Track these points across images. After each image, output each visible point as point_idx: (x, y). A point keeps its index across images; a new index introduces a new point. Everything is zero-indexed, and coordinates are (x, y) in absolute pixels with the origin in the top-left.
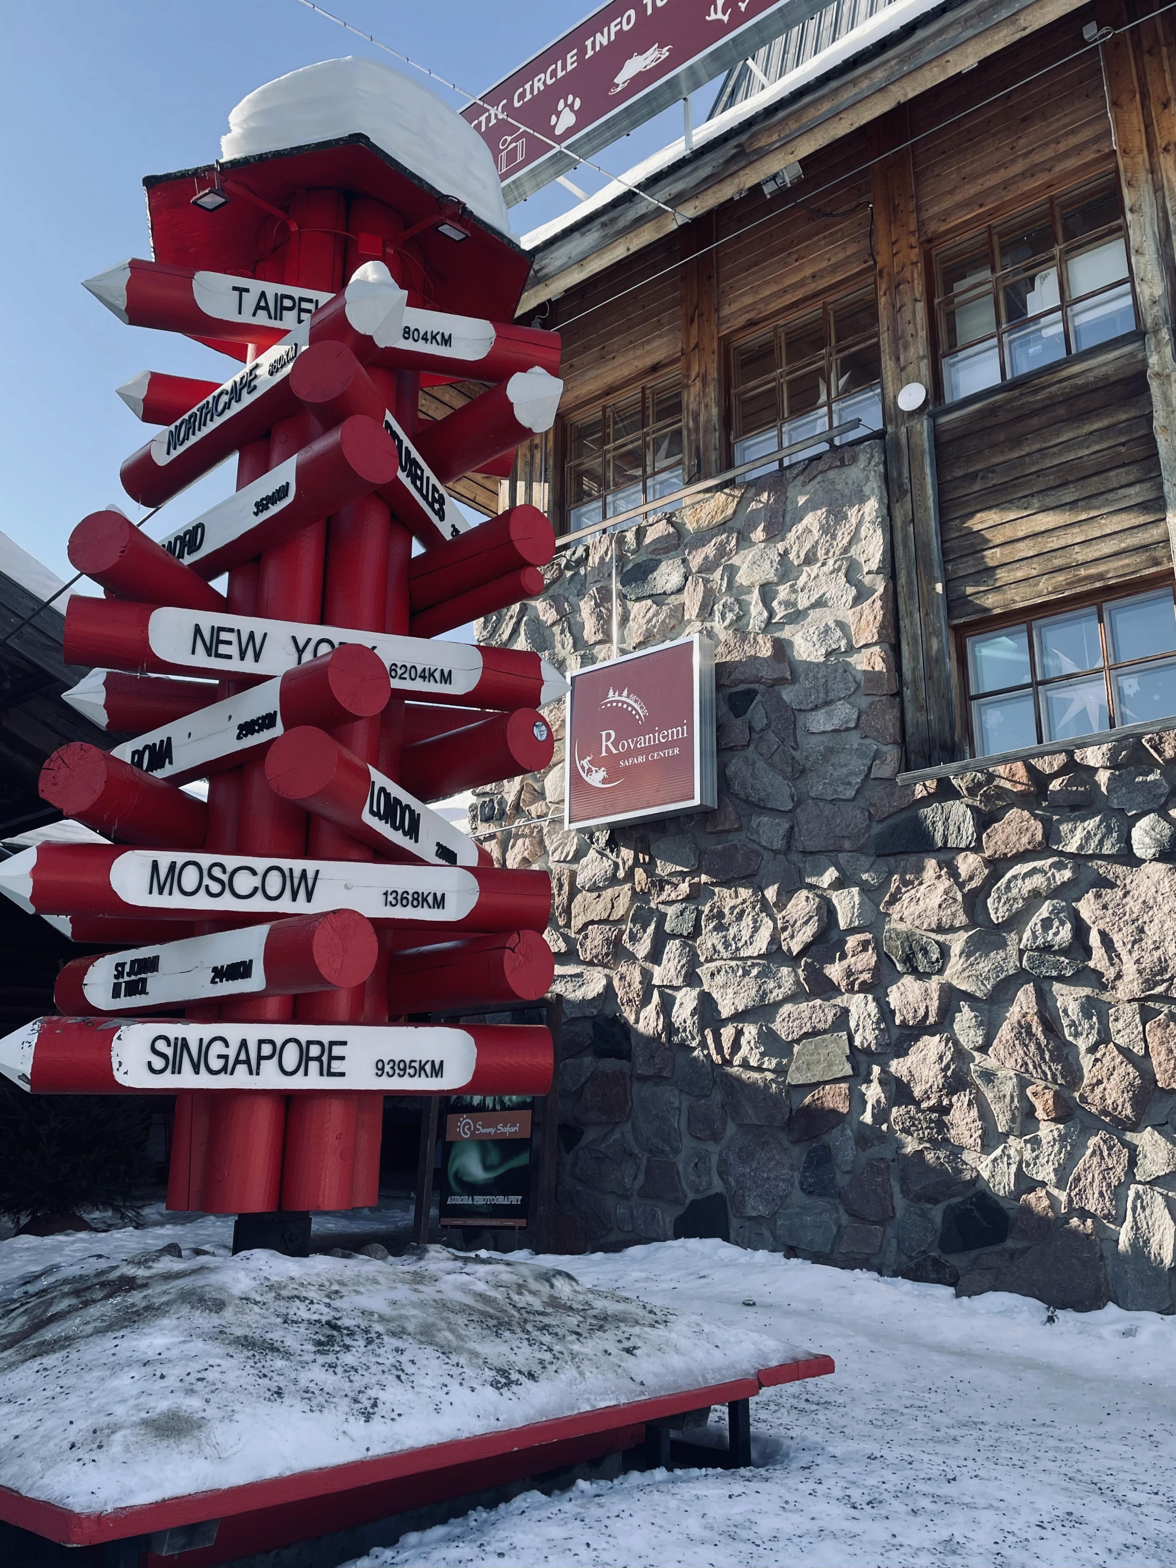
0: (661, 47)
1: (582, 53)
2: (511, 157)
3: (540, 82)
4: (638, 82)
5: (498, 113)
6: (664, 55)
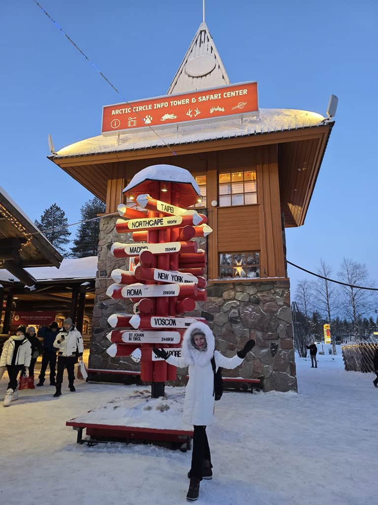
0: (174, 115)
1: (153, 106)
2: (132, 123)
3: (141, 108)
4: (168, 121)
5: (128, 110)
6: (175, 117)
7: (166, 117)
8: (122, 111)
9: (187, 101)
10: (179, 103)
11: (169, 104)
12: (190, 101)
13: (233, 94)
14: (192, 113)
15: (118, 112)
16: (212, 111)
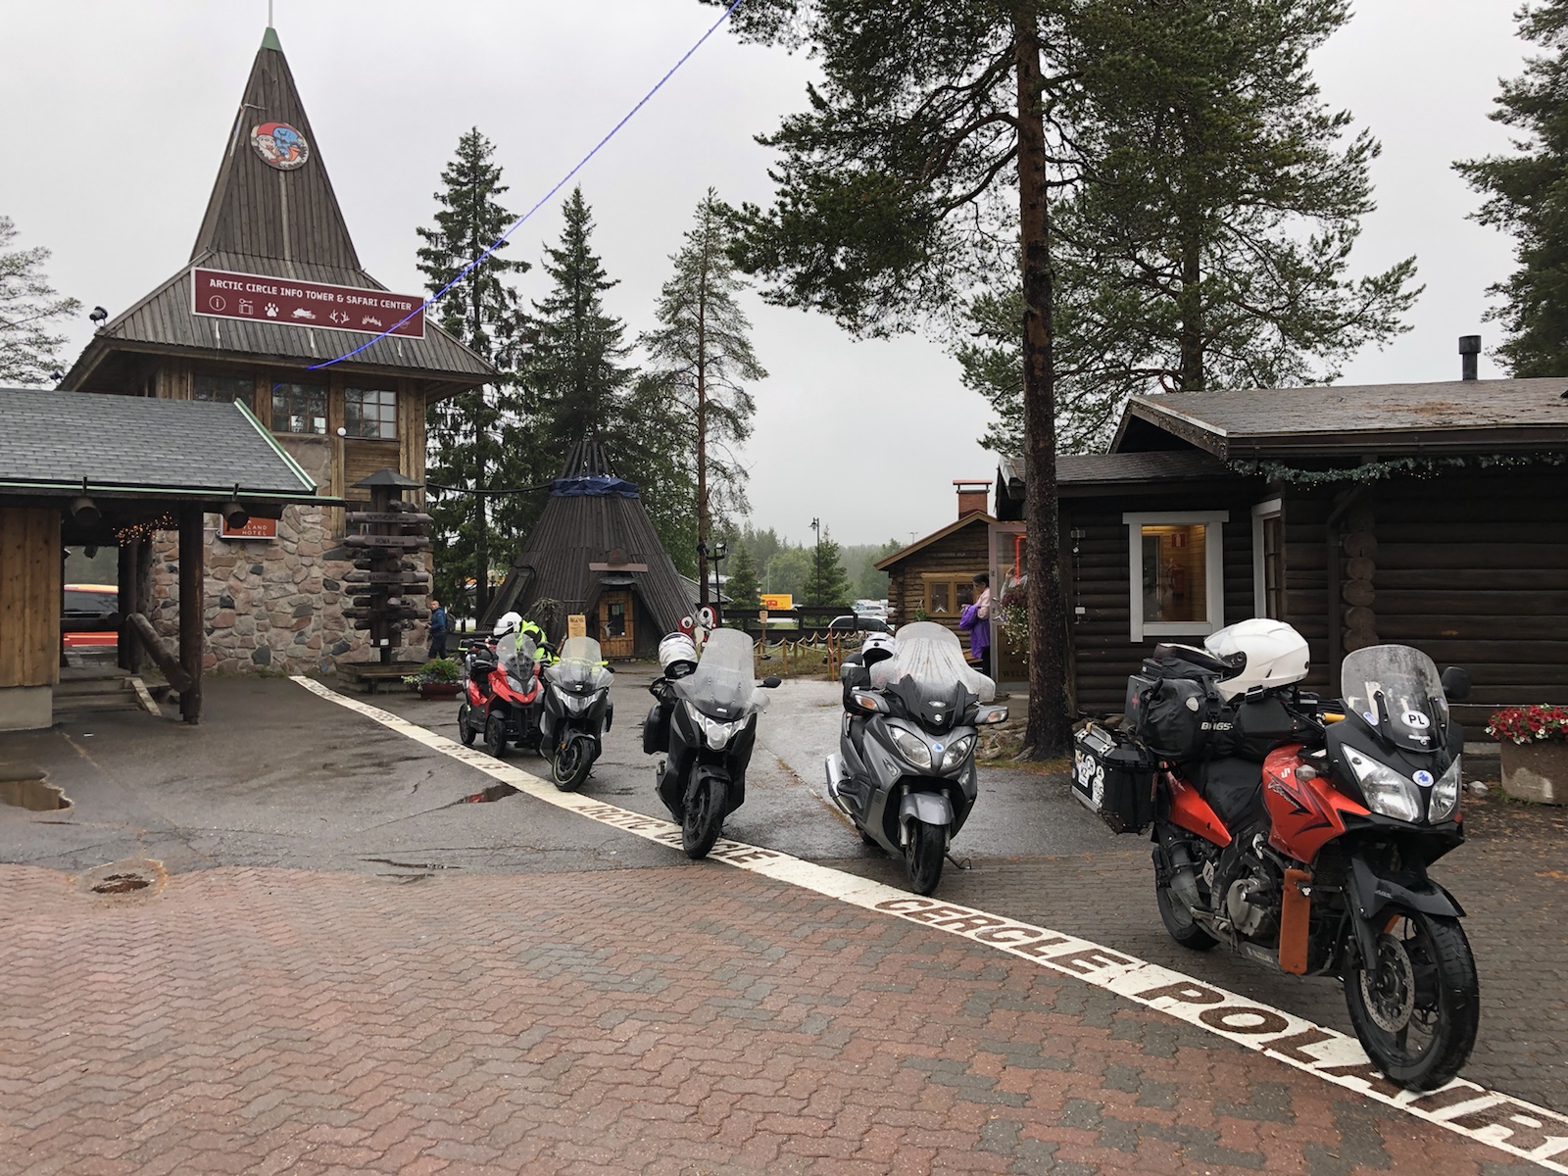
1: (279, 291)
2: (246, 309)
3: (259, 288)
4: (302, 320)
5: (238, 286)
6: (314, 317)
7: (299, 313)
8: (227, 285)
9: (331, 297)
10: (320, 297)
11: (305, 294)
12: (335, 298)
13: (393, 305)
14: (339, 317)
15: (220, 284)
16: (364, 322)
